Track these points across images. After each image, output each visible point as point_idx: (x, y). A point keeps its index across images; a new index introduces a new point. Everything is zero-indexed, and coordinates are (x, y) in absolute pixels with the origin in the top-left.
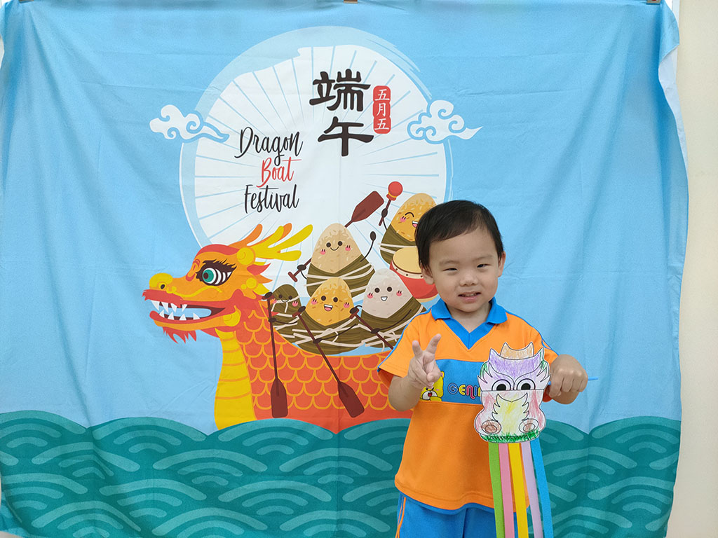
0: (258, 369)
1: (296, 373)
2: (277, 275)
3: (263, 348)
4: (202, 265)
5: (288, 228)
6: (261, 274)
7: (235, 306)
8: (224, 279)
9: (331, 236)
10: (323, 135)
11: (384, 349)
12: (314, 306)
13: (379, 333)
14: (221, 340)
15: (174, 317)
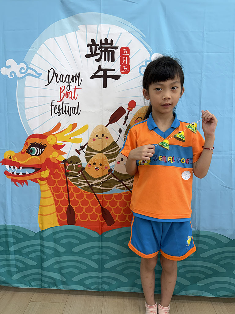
0: (60, 200)
1: (80, 202)
2: (69, 151)
3: (62, 190)
4: (29, 145)
5: (75, 126)
6: (60, 150)
7: (46, 167)
8: (41, 153)
9: (98, 132)
10: (93, 75)
11: (125, 191)
12: (90, 167)
13: (123, 182)
14: (40, 185)
15: (17, 173)
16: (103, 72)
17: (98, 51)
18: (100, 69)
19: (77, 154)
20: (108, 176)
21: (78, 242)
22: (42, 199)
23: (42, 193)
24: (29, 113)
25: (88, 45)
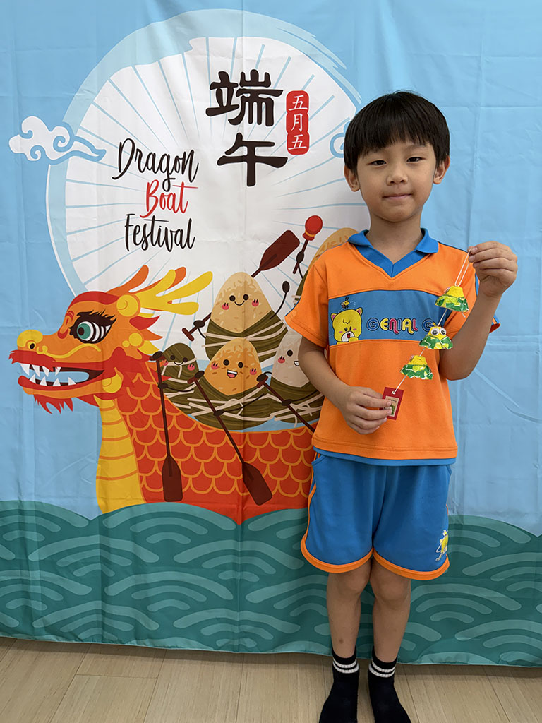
0: (146, 445)
1: (192, 451)
2: (168, 332)
3: (151, 421)
4: (76, 318)
5: (181, 273)
6: (148, 329)
7: (115, 368)
8: (102, 335)
9: (235, 288)
10: (224, 156)
11: (296, 425)
12: (215, 371)
13: (291, 405)
14: (101, 410)
15: (47, 382)
16: (246, 148)
17: (236, 100)
18: (240, 141)
19: (186, 340)
20: (258, 390)
21: (188, 541)
22: (104, 442)
23: (105, 427)
24: (75, 245)
25: (213, 86)
